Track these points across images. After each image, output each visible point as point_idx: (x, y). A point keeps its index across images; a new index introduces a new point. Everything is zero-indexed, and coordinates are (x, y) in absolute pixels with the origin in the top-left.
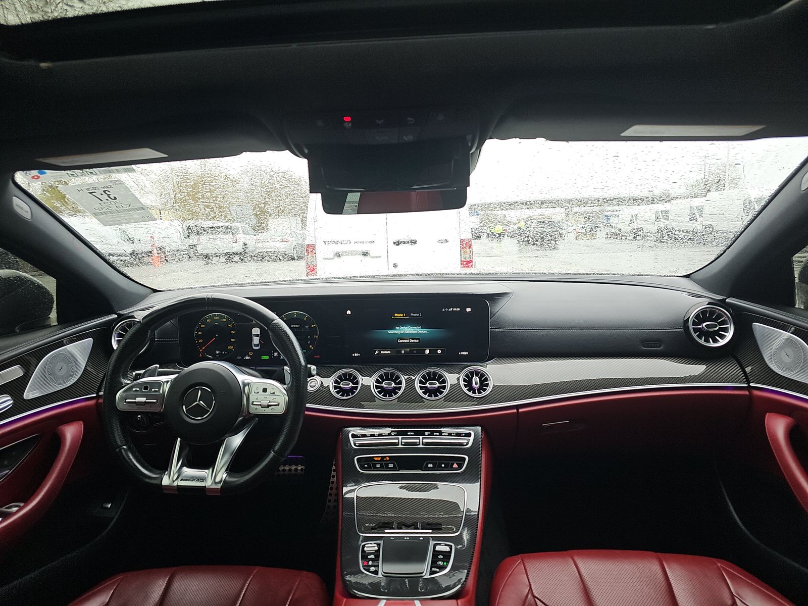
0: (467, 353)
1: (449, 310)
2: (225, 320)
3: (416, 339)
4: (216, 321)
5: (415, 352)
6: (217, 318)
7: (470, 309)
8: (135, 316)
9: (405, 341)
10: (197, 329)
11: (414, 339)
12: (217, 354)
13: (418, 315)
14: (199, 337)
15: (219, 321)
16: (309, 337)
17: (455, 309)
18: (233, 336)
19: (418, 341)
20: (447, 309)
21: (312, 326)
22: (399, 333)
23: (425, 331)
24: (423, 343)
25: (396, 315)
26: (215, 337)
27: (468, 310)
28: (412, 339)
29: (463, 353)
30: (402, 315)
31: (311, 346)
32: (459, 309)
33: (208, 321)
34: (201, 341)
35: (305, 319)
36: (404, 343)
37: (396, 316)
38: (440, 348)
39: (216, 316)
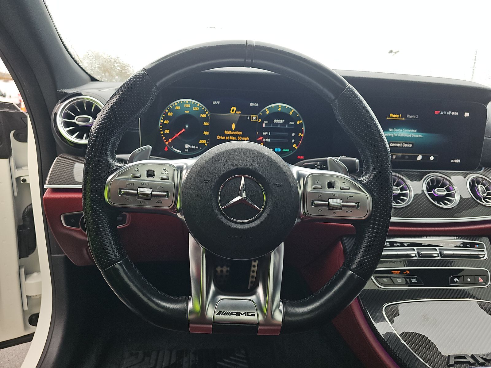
0: (459, 161)
1: (448, 113)
2: (197, 109)
3: (410, 143)
4: (187, 109)
5: (407, 157)
6: (188, 106)
7: (468, 114)
8: (82, 93)
9: (398, 145)
10: (163, 117)
11: (407, 143)
12: (187, 149)
13: (414, 117)
14: (165, 126)
15: (190, 109)
16: (293, 135)
17: (453, 113)
18: (206, 128)
19: (411, 145)
20: (445, 113)
21: (298, 122)
22: (392, 136)
23: (420, 135)
24: (417, 148)
25: (391, 115)
26: (185, 128)
27: (467, 115)
28: (406, 143)
29: (455, 161)
30: (398, 116)
31: (294, 146)
32: (457, 114)
33: (177, 108)
34: (167, 131)
35: (291, 113)
36: (397, 147)
37: (391, 117)
38: (432, 154)
39: (186, 103)
